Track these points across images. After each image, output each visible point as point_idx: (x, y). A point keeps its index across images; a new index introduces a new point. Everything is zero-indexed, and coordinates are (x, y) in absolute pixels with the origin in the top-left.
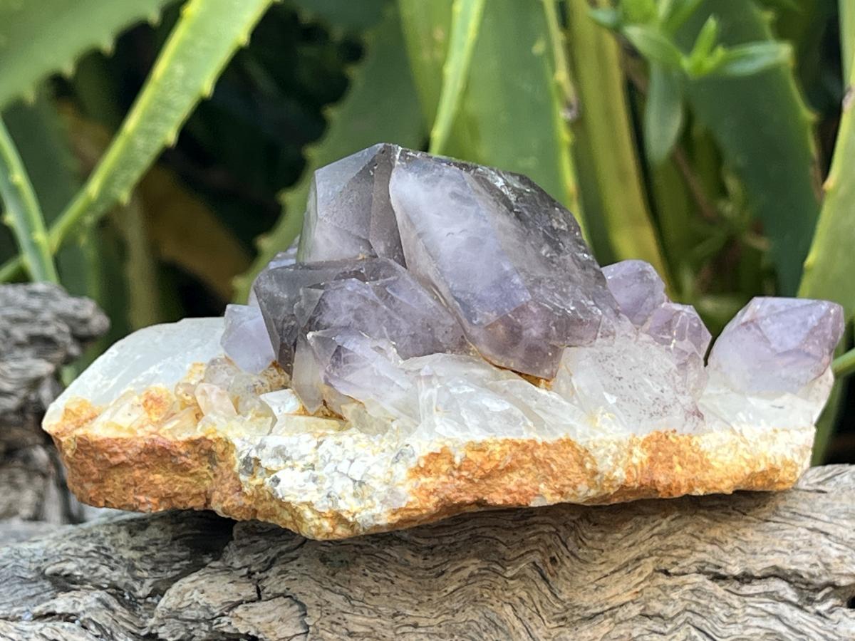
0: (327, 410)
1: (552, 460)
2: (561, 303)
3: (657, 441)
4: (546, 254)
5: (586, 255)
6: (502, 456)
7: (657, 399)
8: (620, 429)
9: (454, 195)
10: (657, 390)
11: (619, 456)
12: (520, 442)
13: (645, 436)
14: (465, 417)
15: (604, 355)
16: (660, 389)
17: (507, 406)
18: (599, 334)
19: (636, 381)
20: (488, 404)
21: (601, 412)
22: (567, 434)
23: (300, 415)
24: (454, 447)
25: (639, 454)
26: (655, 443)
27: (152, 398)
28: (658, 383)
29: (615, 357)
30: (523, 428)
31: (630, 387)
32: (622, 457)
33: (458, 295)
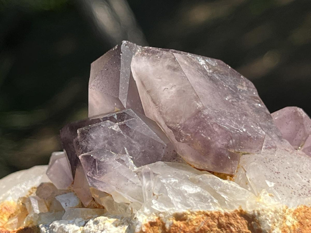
0: (96, 204)
1: (231, 224)
2: (236, 126)
3: (304, 212)
4: (229, 100)
5: (259, 105)
6: (197, 222)
7: (304, 186)
8: (277, 203)
9: (169, 67)
10: (305, 181)
11: (276, 220)
12: (209, 213)
13: (295, 208)
14: (171, 198)
15: (268, 159)
16: (307, 180)
17: (198, 190)
18: (263, 147)
19: (289, 175)
20: (186, 189)
21: (264, 192)
22: (240, 207)
23: (80, 207)
24: (165, 218)
25: (291, 219)
26: (303, 213)
27: (5, 208)
28: (305, 177)
29: (275, 161)
30: (211, 204)
31: (285, 178)
32: (278, 220)
33: (171, 125)
